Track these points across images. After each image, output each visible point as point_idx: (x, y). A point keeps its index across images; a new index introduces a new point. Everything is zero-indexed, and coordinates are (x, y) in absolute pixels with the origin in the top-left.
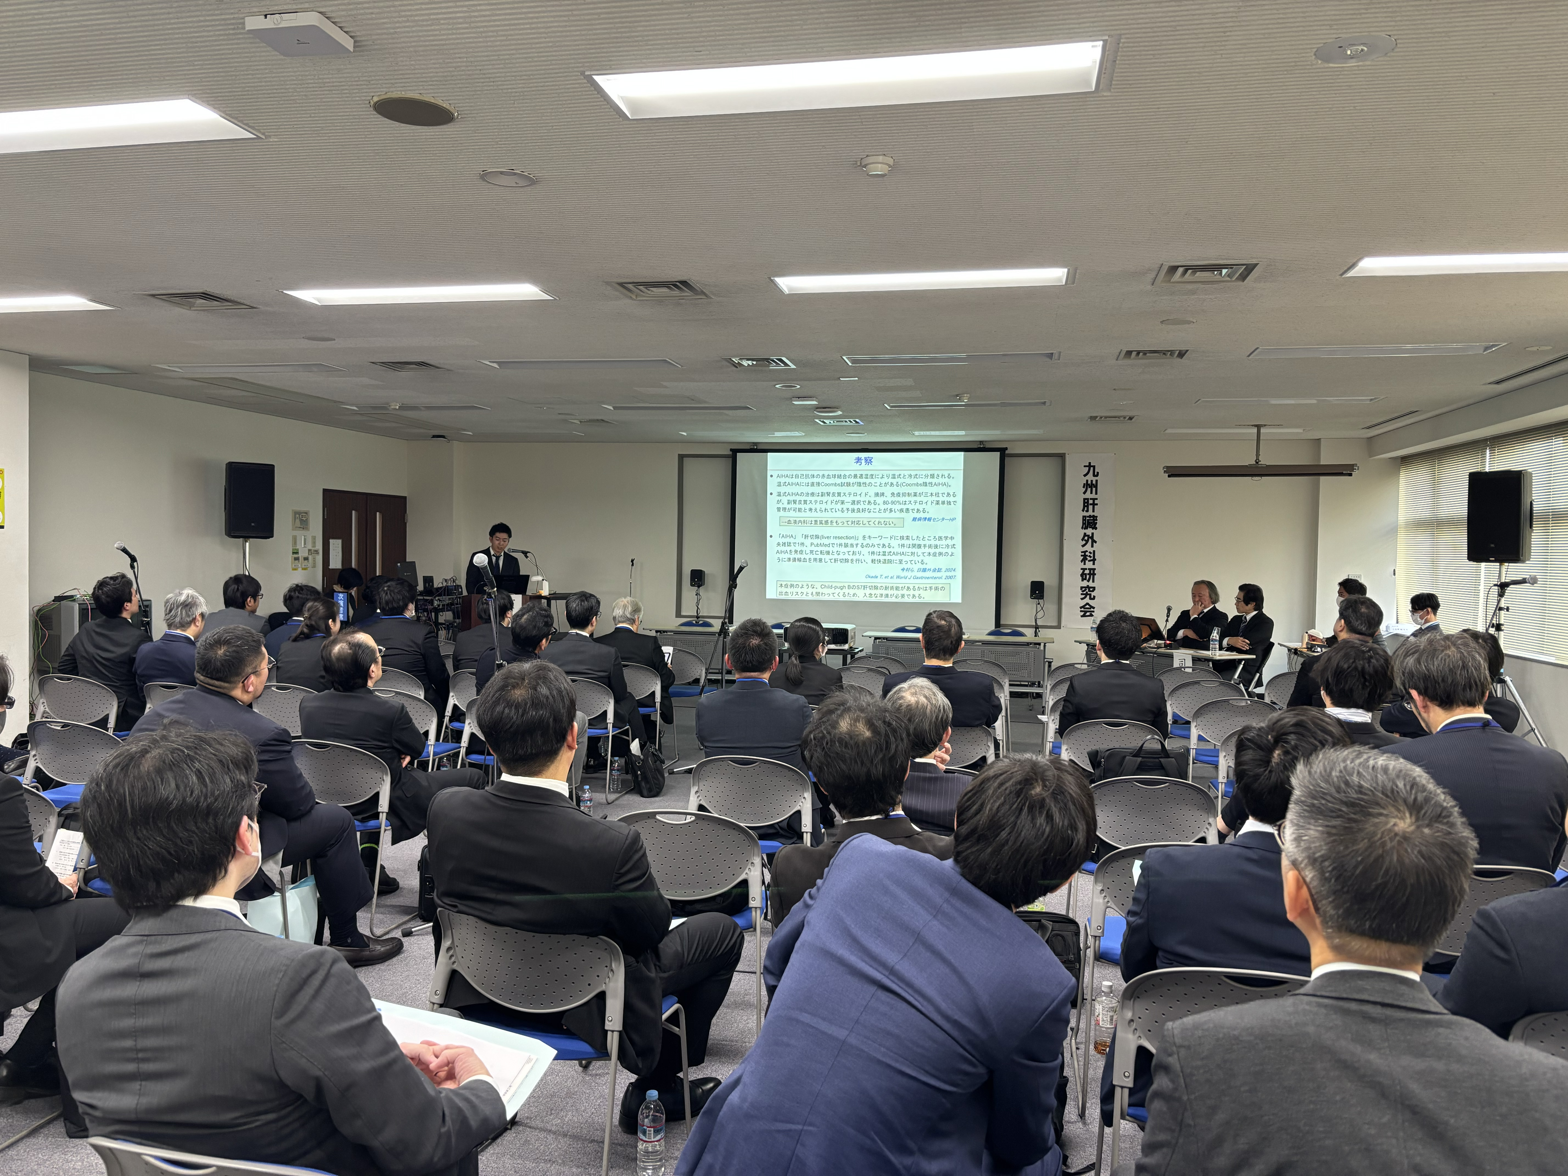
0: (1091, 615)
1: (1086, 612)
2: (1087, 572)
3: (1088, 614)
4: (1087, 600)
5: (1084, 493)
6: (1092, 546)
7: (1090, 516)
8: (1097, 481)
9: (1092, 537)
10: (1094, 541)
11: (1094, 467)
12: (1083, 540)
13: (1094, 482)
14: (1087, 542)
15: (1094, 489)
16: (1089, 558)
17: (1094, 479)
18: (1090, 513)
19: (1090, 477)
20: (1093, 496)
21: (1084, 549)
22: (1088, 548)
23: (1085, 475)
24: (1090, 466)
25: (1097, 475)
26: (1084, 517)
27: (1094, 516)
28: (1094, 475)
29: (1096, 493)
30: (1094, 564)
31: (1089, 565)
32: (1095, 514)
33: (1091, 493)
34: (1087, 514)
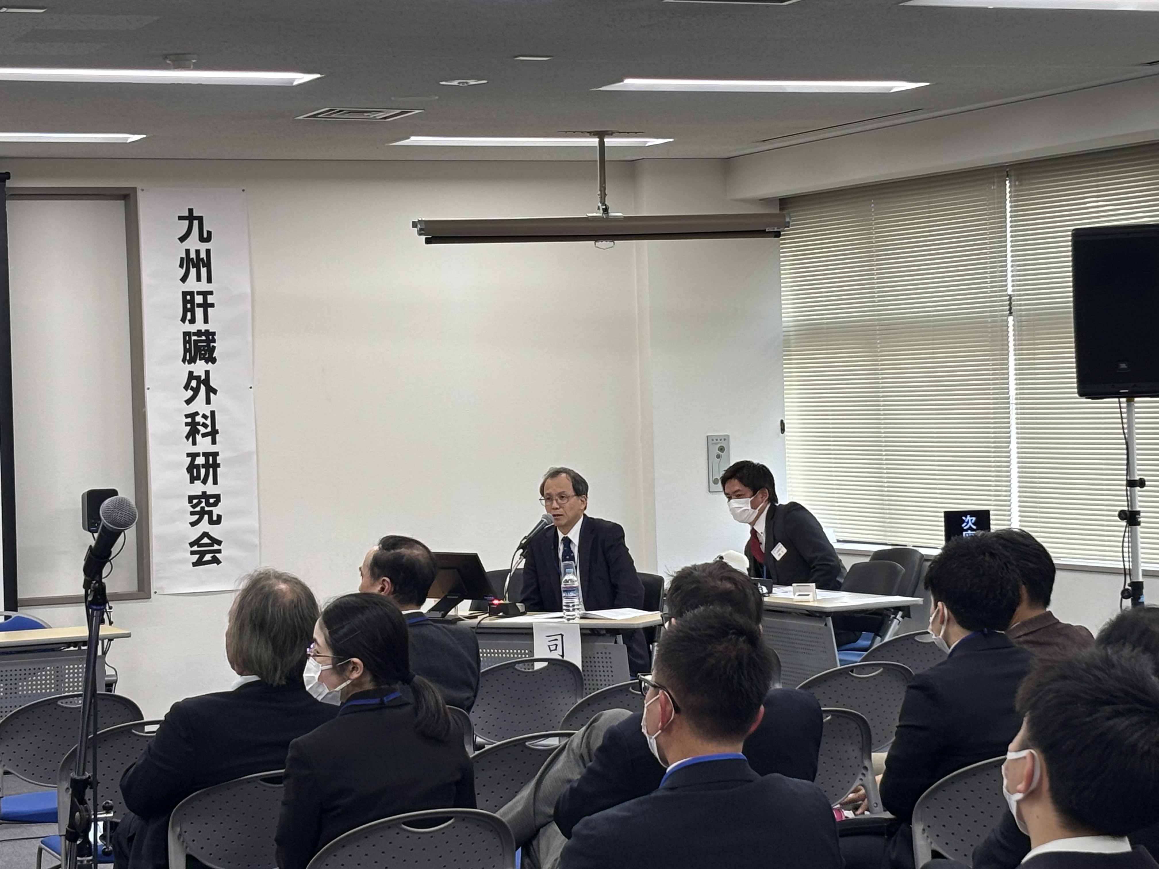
0: (216, 561)
1: (202, 554)
2: (200, 460)
3: (208, 557)
4: (204, 526)
5: (184, 279)
6: (208, 402)
7: (199, 333)
8: (208, 252)
9: (206, 381)
10: (211, 390)
11: (200, 219)
12: (186, 387)
13: (203, 255)
14: (196, 391)
15: (204, 271)
16: (203, 430)
17: (203, 247)
18: (200, 325)
19: (193, 243)
20: (203, 286)
21: (191, 409)
22: (199, 405)
23: (182, 239)
24: (190, 217)
25: (208, 239)
26: (186, 334)
27: (207, 333)
28: (202, 239)
29: (209, 280)
30: (214, 442)
31: (204, 444)
32: (210, 327)
33: (199, 279)
34: (193, 328)
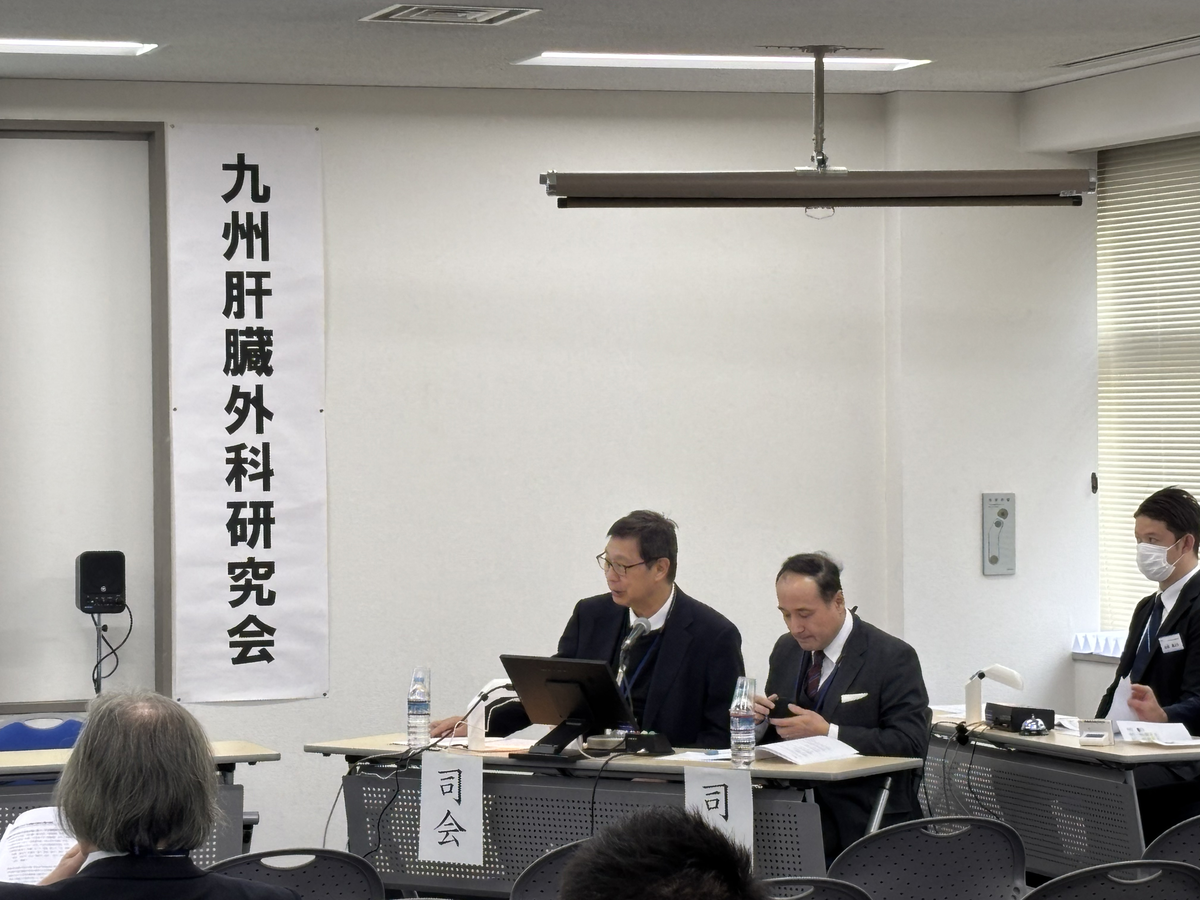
0: (266, 657)
1: (247, 646)
2: (247, 513)
3: (255, 651)
4: (250, 607)
5: (229, 254)
6: (260, 429)
7: (249, 332)
8: (265, 216)
9: (258, 401)
10: (264, 414)
11: (255, 169)
12: (229, 408)
13: (257, 220)
14: (243, 414)
15: (257, 243)
16: (251, 470)
17: (257, 209)
18: (250, 320)
19: (244, 204)
20: (257, 264)
21: (236, 439)
22: (247, 434)
23: (228, 197)
24: (240, 166)
25: (265, 198)
26: (230, 333)
27: (260, 332)
28: (256, 198)
29: (265, 256)
30: (266, 487)
31: (252, 491)
32: (265, 323)
33: (250, 254)
34: (240, 325)
